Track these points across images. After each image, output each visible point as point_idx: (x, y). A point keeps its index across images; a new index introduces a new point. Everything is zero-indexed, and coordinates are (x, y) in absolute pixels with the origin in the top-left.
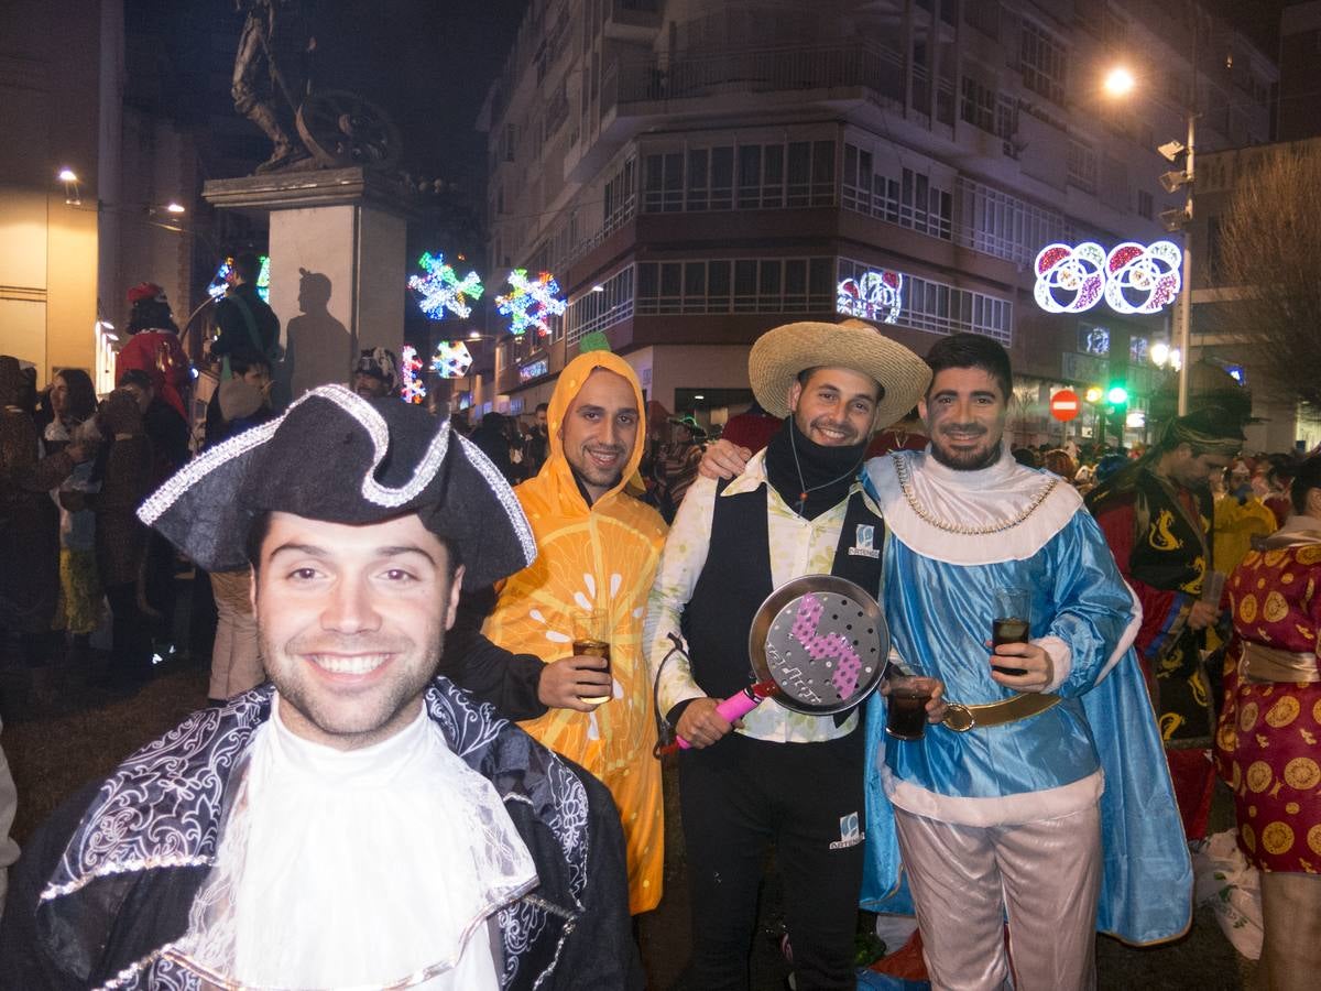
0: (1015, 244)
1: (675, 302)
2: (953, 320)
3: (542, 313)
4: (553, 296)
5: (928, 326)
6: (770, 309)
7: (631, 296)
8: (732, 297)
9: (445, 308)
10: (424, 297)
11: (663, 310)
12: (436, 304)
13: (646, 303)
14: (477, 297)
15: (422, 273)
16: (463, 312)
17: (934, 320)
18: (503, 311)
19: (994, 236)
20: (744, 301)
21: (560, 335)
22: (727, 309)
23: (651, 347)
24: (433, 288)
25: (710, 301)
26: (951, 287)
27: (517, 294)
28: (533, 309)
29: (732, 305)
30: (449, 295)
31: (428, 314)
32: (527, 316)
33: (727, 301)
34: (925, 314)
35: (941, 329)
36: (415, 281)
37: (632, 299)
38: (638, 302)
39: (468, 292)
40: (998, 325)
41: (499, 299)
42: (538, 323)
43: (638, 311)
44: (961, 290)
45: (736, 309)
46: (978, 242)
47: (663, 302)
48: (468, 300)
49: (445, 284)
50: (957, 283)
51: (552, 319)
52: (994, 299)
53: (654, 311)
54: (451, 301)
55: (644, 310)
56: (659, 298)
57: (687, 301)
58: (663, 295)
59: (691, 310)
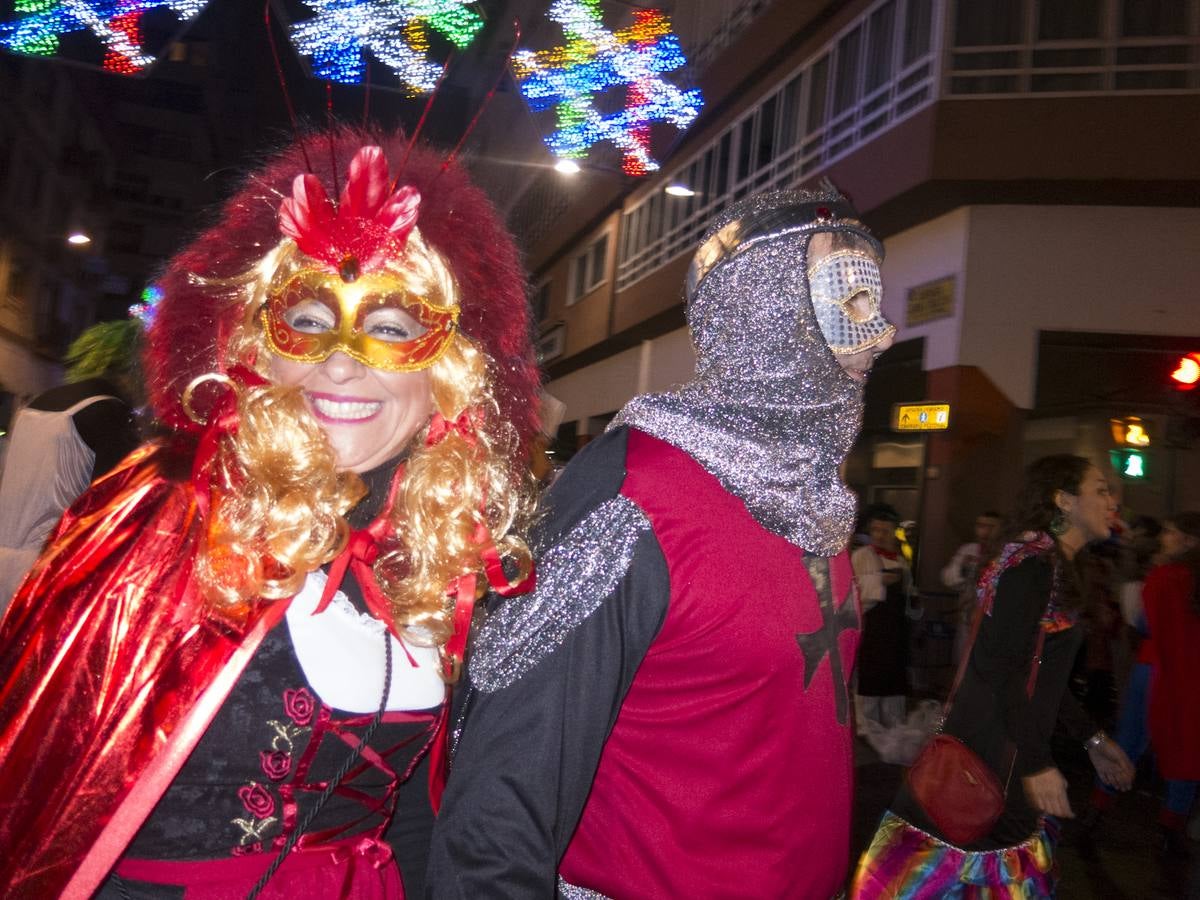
1: (1082, 57)
3: (634, 115)
4: (667, 76)
11: (1039, 83)
13: (972, 61)
14: (462, 39)
16: (419, 75)
18: (533, 92)
21: (597, 277)
27: (574, 54)
28: (614, 98)
30: (382, 23)
32: (595, 116)
38: (951, 63)
39: (439, 24)
41: (525, 59)
42: (623, 139)
43: (955, 85)
47: (1040, 58)
51: (657, 134)
53: (1004, 84)
54: (386, 39)
55: (971, 85)
56: (1029, 45)
57: (1125, 55)
58: (1042, 37)
59: (1141, 80)
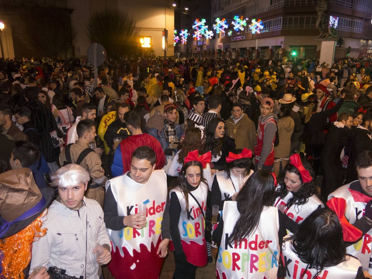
0: (366, 8)
1: (291, 26)
2: (351, 28)
3: (258, 29)
4: (261, 25)
5: (346, 30)
6: (313, 28)
7: (280, 25)
8: (305, 25)
9: (239, 28)
10: (235, 26)
11: (288, 28)
12: (237, 28)
13: (284, 26)
14: (245, 26)
15: (234, 21)
16: (242, 29)
17: (347, 28)
18: (250, 29)
19: (361, 6)
20: (307, 26)
22: (303, 28)
23: (284, 37)
24: (236, 24)
25: (300, 26)
26: (351, 20)
27: (253, 25)
29: (304, 27)
30: (240, 25)
31: (235, 30)
32: (255, 30)
33: (303, 26)
34: (345, 27)
35: (348, 30)
36: (233, 23)
37: (281, 26)
38: (282, 27)
40: (360, 28)
42: (257, 31)
43: (282, 28)
44: (353, 20)
45: (305, 28)
46: (358, 8)
47: (288, 26)
48: (243, 26)
49: (239, 23)
50: (352, 19)
52: (360, 21)
53: (286, 28)
55: (284, 28)
56: (287, 25)
57: (294, 26)
58: (288, 24)
59: (295, 28)
